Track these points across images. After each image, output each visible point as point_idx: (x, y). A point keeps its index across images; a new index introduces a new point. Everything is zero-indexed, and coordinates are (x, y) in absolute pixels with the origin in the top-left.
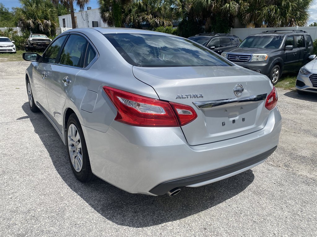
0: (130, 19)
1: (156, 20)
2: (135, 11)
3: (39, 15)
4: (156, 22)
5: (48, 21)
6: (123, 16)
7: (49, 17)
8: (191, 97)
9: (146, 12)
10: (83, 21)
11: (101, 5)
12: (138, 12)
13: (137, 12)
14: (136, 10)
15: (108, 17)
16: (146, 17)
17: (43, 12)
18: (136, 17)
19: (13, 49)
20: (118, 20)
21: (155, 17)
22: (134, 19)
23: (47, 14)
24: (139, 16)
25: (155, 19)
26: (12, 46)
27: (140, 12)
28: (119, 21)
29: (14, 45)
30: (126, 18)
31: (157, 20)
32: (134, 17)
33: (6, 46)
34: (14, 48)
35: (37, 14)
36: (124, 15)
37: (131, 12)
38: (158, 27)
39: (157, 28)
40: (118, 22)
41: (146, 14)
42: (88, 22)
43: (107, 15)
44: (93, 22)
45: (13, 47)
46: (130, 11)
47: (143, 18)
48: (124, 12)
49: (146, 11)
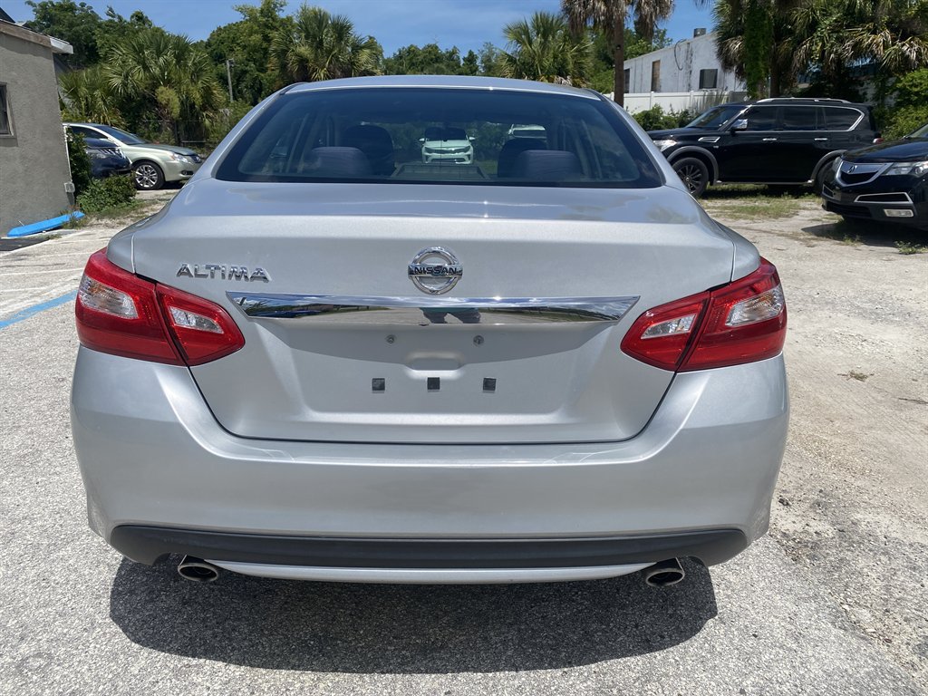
0: (809, 54)
1: (905, 48)
2: (830, 25)
3: (546, 64)
4: (903, 53)
5: (566, 79)
6: (785, 46)
7: (570, 67)
8: (223, 275)
9: (870, 25)
10: (677, 71)
11: (722, 19)
12: (841, 26)
13: (835, 29)
14: (835, 21)
15: (739, 52)
16: (868, 39)
17: (555, 57)
18: (832, 45)
19: (466, 158)
20: (757, 59)
21: (903, 39)
22: (823, 52)
23: (565, 60)
24: (841, 41)
25: (904, 45)
26: (466, 150)
27: (848, 27)
28: (760, 63)
29: (472, 148)
30: (795, 49)
31: (911, 46)
32: (824, 45)
33: (453, 149)
34: (469, 156)
35: (540, 61)
36: (789, 42)
37: (815, 31)
38: (910, 70)
39: (905, 75)
40: (757, 64)
41: (869, 30)
42: (691, 72)
43: (736, 45)
44: (702, 72)
45: (468, 153)
46: (813, 26)
47: (856, 46)
48: (791, 33)
49: (872, 19)
